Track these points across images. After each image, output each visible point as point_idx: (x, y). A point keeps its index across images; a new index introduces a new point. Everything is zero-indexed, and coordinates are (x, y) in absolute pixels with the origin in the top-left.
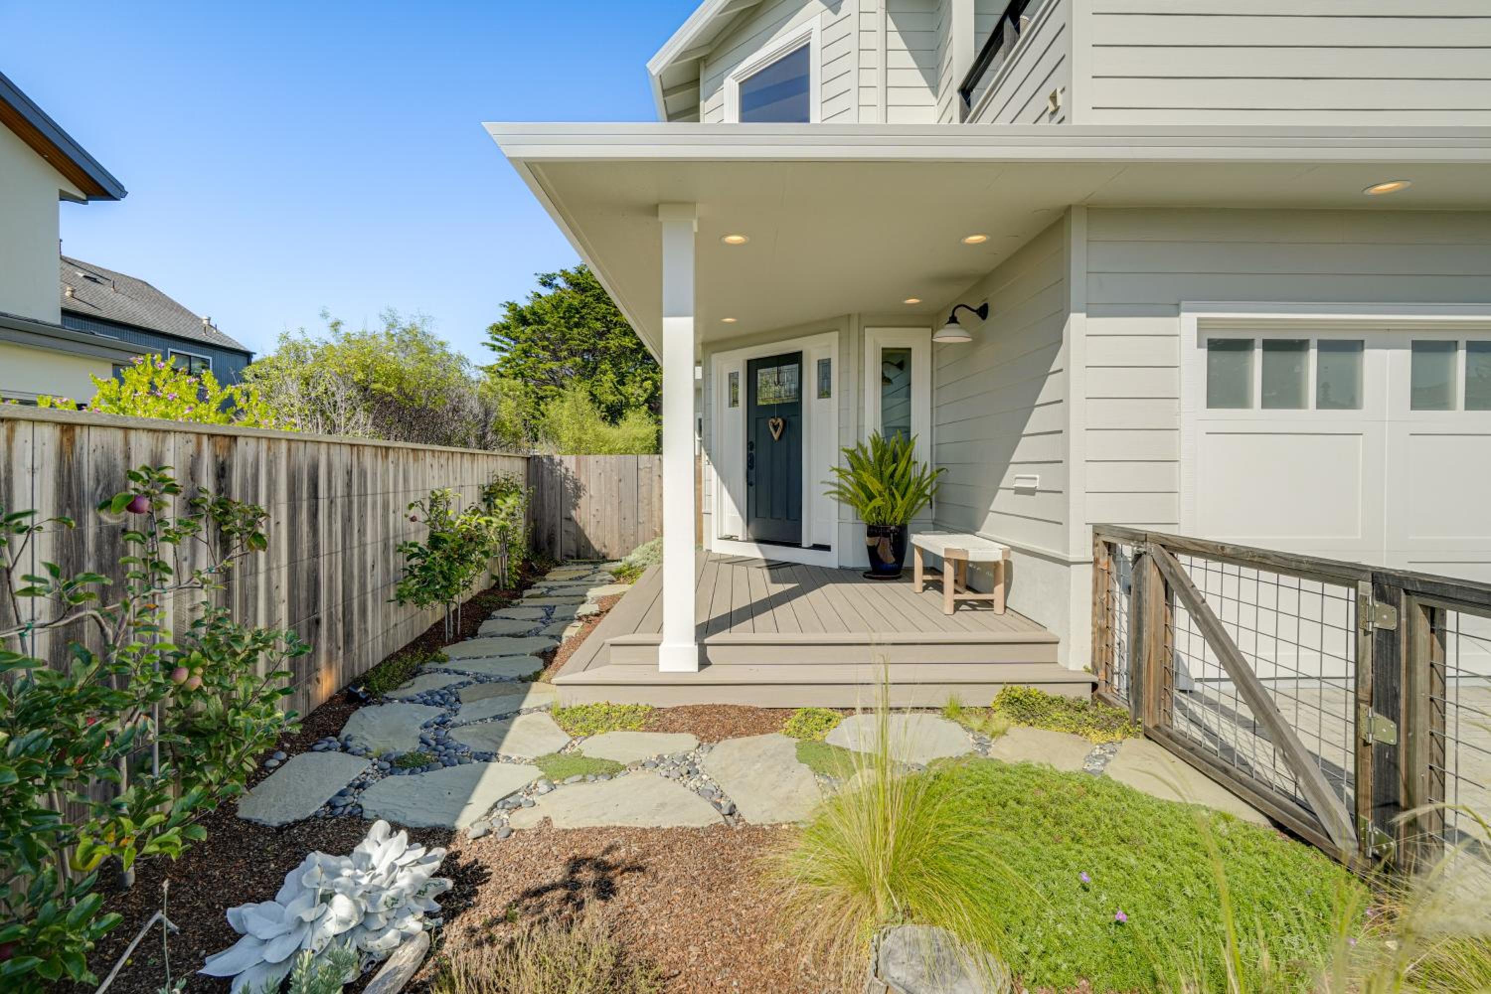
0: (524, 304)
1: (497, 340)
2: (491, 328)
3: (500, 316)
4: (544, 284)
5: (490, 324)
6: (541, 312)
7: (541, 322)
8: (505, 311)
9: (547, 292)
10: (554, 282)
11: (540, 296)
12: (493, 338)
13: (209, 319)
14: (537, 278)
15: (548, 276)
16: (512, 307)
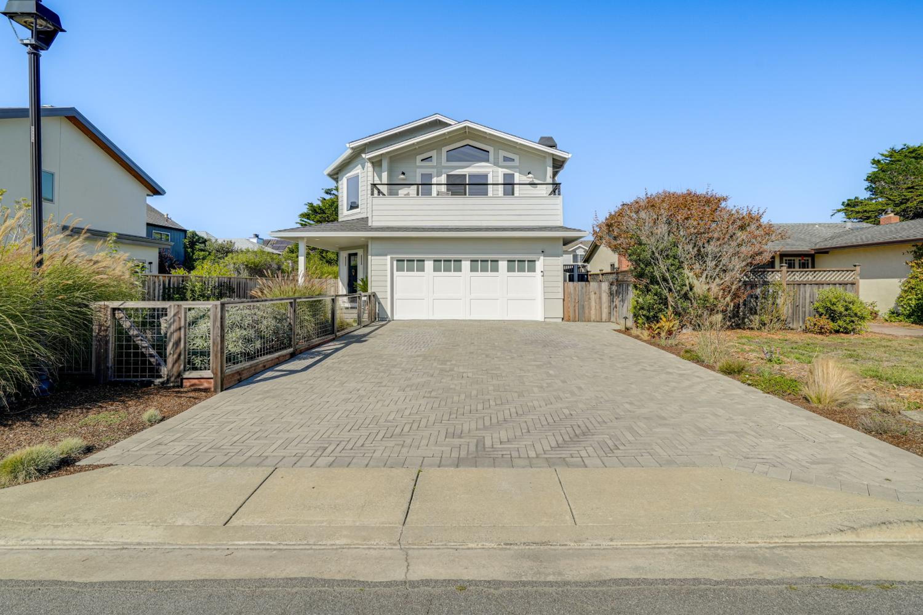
0: (317, 203)
1: (303, 221)
2: (300, 215)
3: (305, 209)
4: (327, 193)
5: (300, 213)
6: (324, 208)
7: (324, 213)
8: (307, 207)
9: (328, 197)
10: (332, 192)
11: (325, 199)
12: (301, 220)
13: (167, 215)
14: (323, 191)
15: (328, 190)
16: (311, 205)
